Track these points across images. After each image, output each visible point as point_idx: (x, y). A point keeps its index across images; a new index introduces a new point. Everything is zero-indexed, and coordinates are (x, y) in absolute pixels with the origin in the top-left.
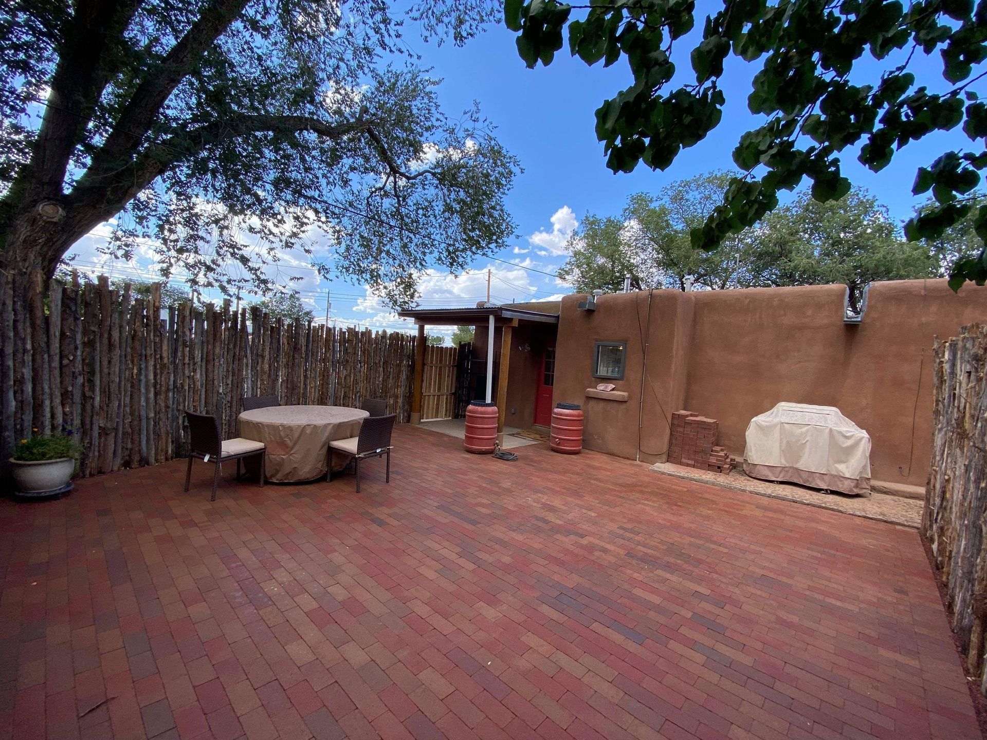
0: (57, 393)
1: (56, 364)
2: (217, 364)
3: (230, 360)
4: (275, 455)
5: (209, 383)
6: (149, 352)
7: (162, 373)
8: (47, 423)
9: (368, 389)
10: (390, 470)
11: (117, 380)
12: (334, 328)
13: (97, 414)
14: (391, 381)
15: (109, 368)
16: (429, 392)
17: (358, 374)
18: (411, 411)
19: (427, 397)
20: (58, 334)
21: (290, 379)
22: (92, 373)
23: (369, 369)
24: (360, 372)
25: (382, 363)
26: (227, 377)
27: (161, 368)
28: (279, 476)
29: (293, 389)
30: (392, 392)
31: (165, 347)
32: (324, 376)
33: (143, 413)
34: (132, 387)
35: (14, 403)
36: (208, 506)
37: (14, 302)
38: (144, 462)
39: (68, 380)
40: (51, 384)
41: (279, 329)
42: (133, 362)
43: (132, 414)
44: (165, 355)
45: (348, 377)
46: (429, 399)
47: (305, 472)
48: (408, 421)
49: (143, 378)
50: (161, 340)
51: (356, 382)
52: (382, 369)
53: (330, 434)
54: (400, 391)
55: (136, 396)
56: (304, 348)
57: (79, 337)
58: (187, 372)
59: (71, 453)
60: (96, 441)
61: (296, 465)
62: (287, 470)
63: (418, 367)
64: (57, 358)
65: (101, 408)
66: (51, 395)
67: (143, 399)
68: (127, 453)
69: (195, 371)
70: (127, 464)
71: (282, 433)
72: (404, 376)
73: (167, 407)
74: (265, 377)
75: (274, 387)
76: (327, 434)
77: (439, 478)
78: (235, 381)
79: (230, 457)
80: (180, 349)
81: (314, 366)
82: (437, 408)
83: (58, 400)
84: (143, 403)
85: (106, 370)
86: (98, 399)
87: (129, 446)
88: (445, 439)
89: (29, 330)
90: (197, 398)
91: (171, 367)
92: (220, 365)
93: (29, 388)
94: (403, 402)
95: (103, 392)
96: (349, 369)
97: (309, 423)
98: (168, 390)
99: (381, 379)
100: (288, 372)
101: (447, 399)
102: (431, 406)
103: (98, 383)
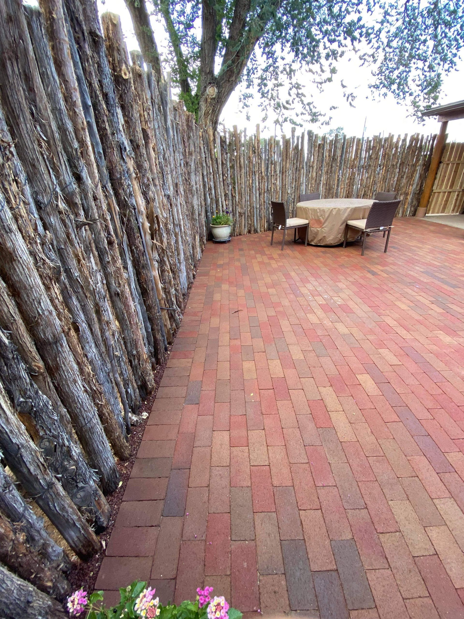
0: (223, 195)
1: (221, 179)
2: (287, 174)
3: (294, 172)
4: (314, 229)
5: (283, 187)
6: (256, 170)
7: (262, 182)
8: (221, 210)
9: (384, 188)
10: (389, 245)
11: (244, 187)
12: (363, 138)
13: (238, 205)
14: (404, 181)
15: (240, 180)
16: (441, 188)
17: (377, 176)
18: (418, 206)
19: (436, 194)
20: (221, 163)
21: (328, 183)
22: (234, 183)
23: (387, 171)
24: (379, 174)
25: (398, 165)
26: (292, 183)
27: (262, 179)
28: (315, 241)
29: (330, 189)
30: (404, 190)
31: (263, 166)
32: (351, 179)
33: (255, 205)
34: (250, 190)
35: (209, 200)
36: (280, 252)
37: (204, 148)
38: (256, 231)
39: (226, 187)
40: (221, 191)
41: (323, 145)
42: (249, 176)
43: (250, 206)
44: (263, 170)
45: (369, 179)
46: (438, 196)
47: (331, 239)
48: (414, 215)
49: (254, 185)
50: (261, 161)
51: (374, 183)
52: (398, 170)
53: (349, 215)
54: (412, 189)
55: (251, 195)
56: (339, 159)
57: (228, 163)
58: (273, 180)
59: (229, 223)
60: (238, 219)
61: (325, 235)
62: (319, 237)
63: (433, 165)
64: (221, 176)
65: (239, 202)
66: (221, 195)
67: (254, 197)
68: (249, 226)
69: (276, 180)
70: (249, 232)
71: (318, 214)
72: (418, 175)
73: (264, 202)
74: (313, 182)
75: (318, 189)
76: (346, 215)
77: (431, 255)
78: (297, 185)
79: (291, 228)
80: (270, 166)
81: (345, 172)
82: (446, 204)
83: (223, 198)
84: (255, 200)
85: (239, 182)
86: (237, 197)
87: (250, 222)
88: (446, 229)
89: (210, 162)
90: (277, 197)
91: (266, 178)
92: (289, 175)
93: (213, 192)
94: (412, 199)
95: (239, 193)
96: (370, 172)
97: (335, 207)
98: (265, 192)
99: (396, 179)
100: (328, 178)
101: (458, 195)
102: (439, 202)
103: (237, 189)
